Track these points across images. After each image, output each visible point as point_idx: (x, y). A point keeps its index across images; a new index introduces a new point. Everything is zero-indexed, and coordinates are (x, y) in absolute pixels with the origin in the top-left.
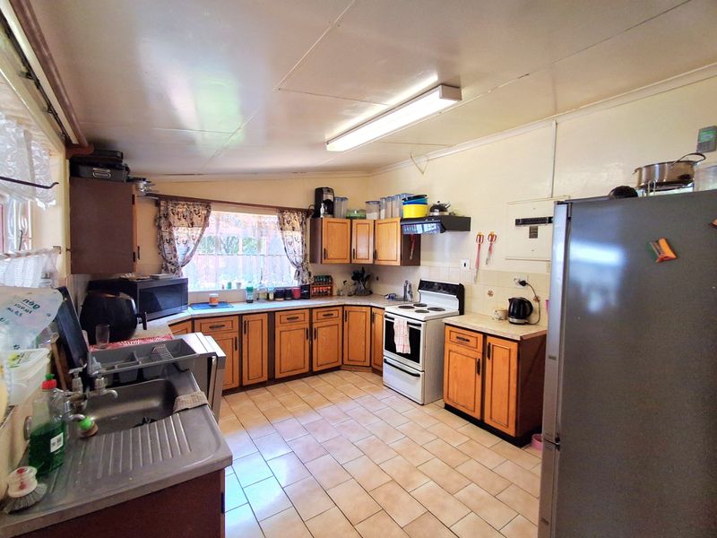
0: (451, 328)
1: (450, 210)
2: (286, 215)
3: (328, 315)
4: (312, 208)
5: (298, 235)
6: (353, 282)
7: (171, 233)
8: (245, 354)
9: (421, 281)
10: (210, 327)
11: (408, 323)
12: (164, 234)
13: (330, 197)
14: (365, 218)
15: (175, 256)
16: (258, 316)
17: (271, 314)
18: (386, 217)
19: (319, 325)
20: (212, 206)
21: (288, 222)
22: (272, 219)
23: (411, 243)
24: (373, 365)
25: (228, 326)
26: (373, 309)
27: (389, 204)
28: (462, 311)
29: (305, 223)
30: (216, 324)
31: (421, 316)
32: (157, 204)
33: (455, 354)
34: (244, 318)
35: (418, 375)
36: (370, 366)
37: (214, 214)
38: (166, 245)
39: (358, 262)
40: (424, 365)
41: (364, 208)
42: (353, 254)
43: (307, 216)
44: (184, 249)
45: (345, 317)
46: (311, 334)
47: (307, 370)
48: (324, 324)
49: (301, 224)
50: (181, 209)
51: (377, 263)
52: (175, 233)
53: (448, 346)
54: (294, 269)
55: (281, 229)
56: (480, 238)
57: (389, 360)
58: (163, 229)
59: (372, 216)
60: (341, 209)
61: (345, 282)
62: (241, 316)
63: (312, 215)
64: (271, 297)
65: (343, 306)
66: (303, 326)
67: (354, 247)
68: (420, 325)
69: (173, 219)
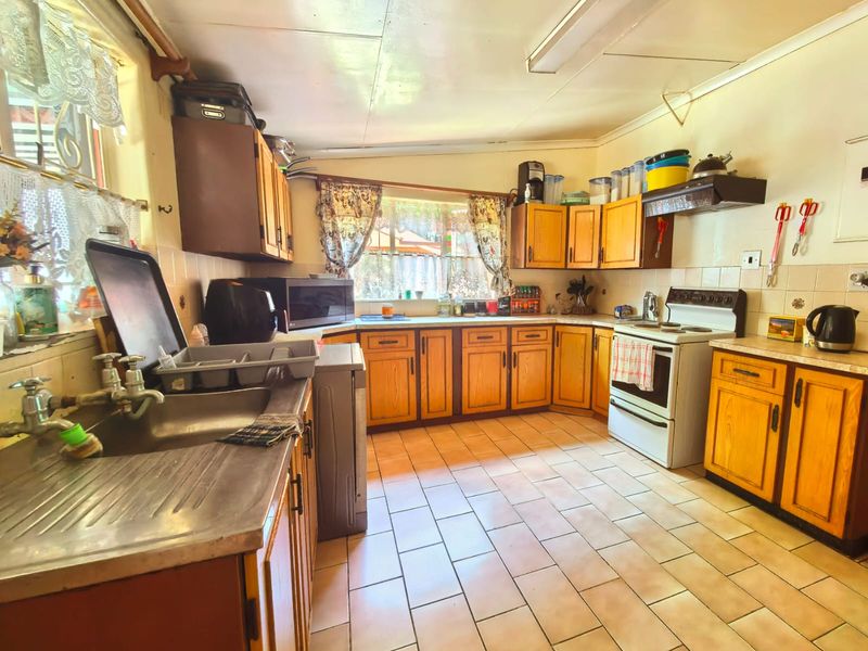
0: (723, 355)
1: (730, 167)
2: (480, 203)
3: (532, 336)
4: (515, 192)
5: (496, 229)
6: (570, 296)
7: (334, 224)
8: (423, 380)
9: (672, 291)
10: (380, 343)
11: (654, 348)
12: (326, 225)
13: (540, 176)
14: (588, 204)
15: (340, 254)
16: (440, 333)
17: (457, 331)
18: (619, 198)
19: (521, 348)
20: (385, 190)
21: (482, 211)
22: (461, 208)
23: (659, 232)
24: (594, 408)
25: (402, 341)
26: (596, 330)
27: (625, 179)
28: (741, 331)
29: (505, 214)
30: (387, 339)
31: (673, 338)
32: (319, 188)
33: (730, 396)
34: (423, 334)
35: (664, 425)
36: (591, 409)
37: (386, 200)
38: (329, 240)
39: (575, 266)
40: (674, 411)
41: (587, 190)
42: (569, 254)
43: (507, 205)
44: (351, 245)
45: (556, 340)
46: (510, 360)
47: (503, 406)
48: (529, 347)
49: (500, 215)
50: (347, 193)
51: (603, 266)
52: (340, 225)
53: (715, 385)
54: (491, 276)
55: (473, 221)
56: (784, 212)
57: (618, 401)
58: (324, 219)
59: (599, 199)
60: (554, 192)
61: (557, 295)
62: (418, 330)
63: (513, 201)
64: (458, 311)
65: (554, 325)
66: (499, 349)
67: (571, 245)
68: (670, 350)
69: (338, 206)
